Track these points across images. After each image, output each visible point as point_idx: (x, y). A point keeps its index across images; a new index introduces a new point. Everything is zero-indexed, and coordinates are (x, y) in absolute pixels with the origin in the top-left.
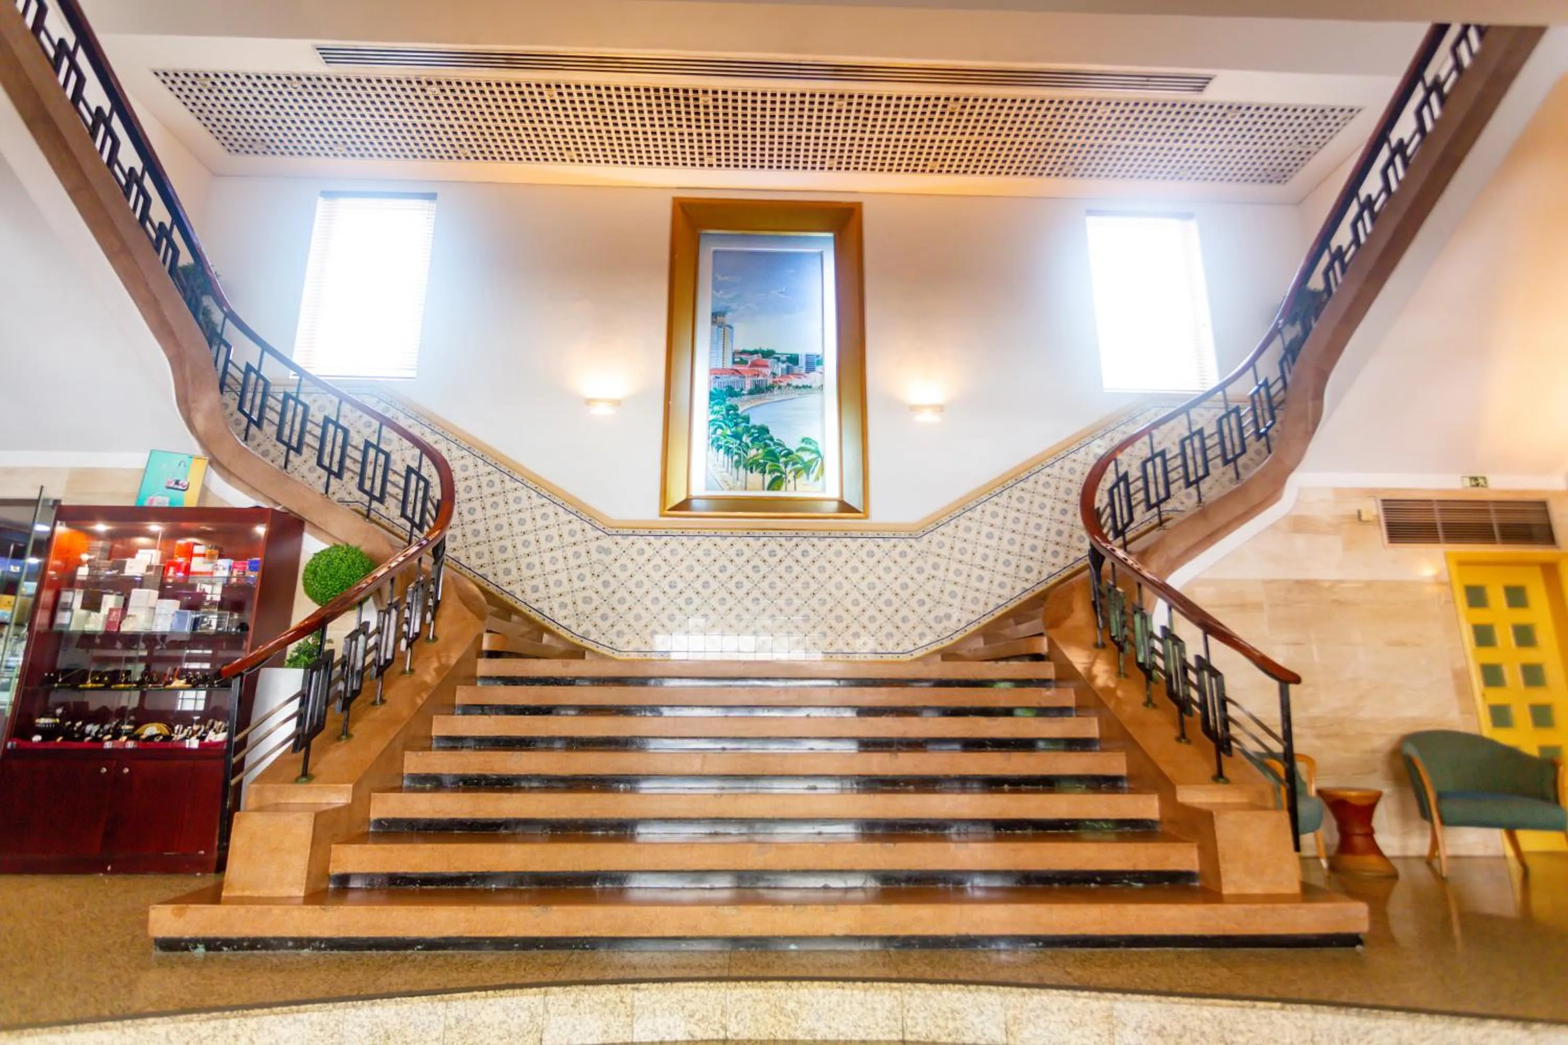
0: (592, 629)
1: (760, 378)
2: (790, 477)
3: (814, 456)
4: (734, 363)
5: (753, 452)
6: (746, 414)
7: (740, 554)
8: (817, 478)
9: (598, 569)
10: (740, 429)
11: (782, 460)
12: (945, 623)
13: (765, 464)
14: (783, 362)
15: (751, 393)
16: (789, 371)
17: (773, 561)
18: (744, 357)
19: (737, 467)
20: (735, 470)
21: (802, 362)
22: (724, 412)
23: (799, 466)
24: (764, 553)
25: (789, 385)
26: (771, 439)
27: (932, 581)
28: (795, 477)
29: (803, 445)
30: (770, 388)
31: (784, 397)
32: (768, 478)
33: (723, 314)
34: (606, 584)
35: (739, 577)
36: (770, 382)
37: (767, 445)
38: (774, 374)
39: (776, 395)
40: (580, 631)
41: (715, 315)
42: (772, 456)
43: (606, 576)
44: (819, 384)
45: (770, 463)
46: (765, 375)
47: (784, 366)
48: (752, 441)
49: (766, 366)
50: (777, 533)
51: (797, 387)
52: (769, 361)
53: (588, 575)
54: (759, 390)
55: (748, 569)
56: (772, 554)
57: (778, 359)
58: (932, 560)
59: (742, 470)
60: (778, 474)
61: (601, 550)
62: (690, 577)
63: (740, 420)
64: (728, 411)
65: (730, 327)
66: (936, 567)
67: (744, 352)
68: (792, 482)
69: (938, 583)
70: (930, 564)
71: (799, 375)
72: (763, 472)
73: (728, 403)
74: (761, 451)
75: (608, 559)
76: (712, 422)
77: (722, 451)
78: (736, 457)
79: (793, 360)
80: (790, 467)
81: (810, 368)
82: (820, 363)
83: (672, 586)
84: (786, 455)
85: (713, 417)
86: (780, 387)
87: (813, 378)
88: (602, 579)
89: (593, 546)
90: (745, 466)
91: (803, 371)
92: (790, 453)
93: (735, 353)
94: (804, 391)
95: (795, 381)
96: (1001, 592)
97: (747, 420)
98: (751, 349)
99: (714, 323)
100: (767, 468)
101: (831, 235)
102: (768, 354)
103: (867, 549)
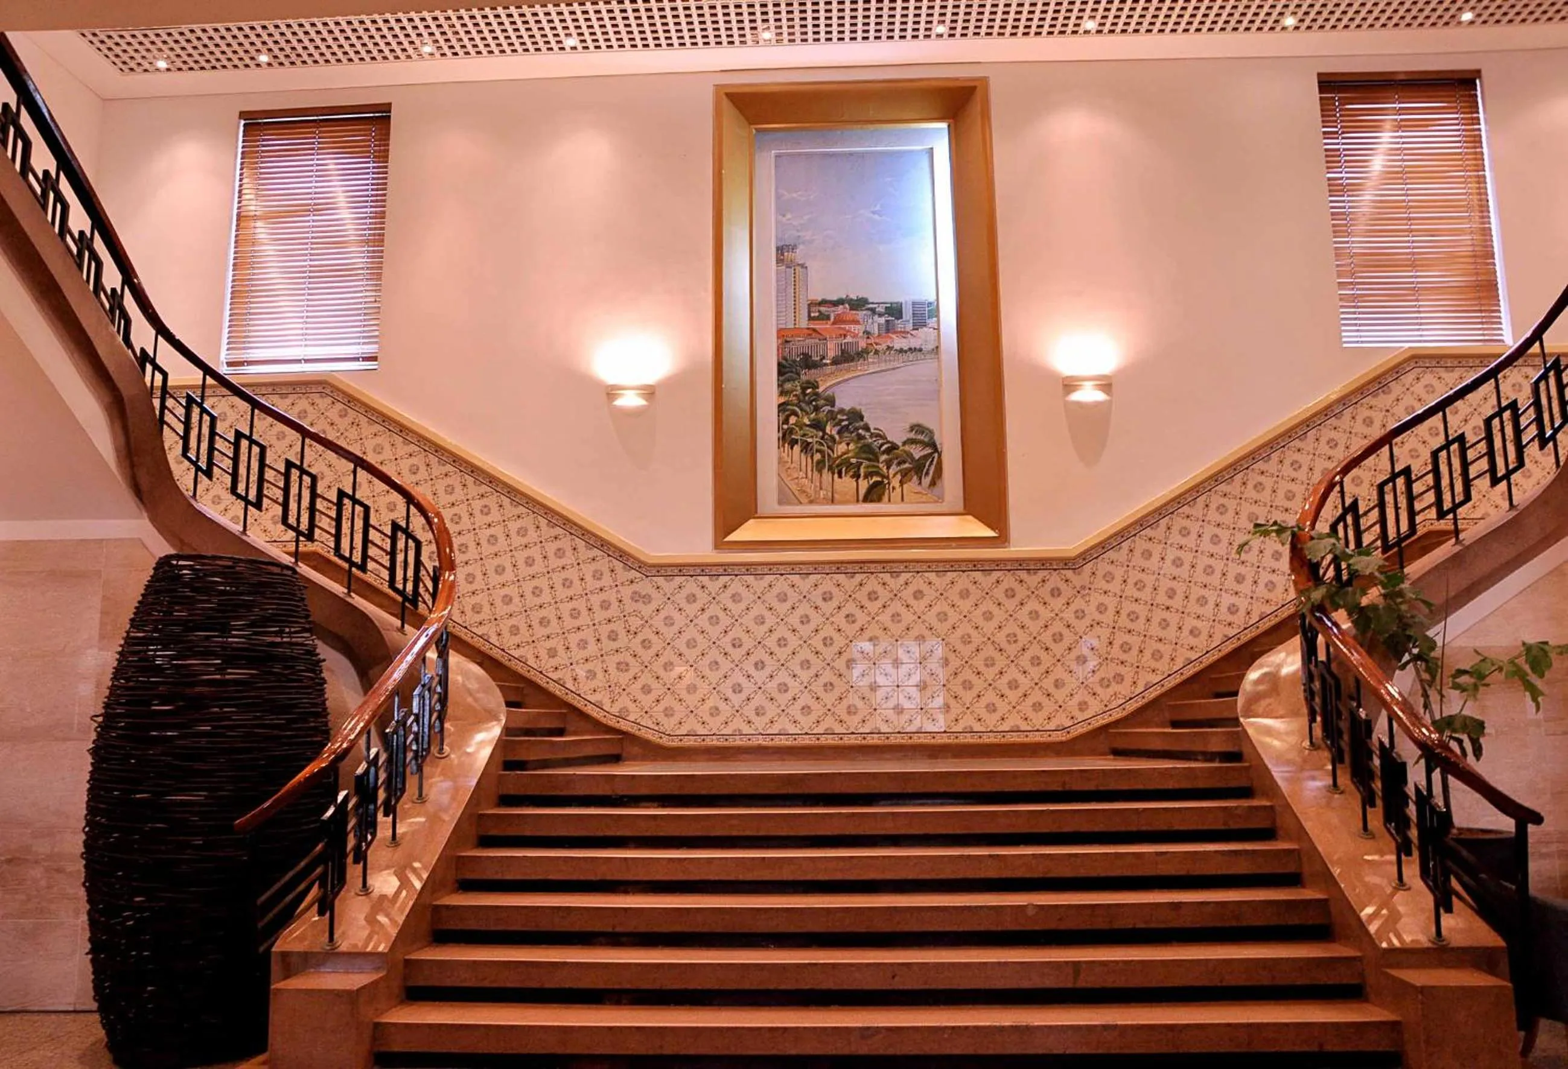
0: (631, 706)
1: (849, 339)
2: (895, 482)
3: (928, 451)
4: (810, 318)
5: (841, 448)
6: (830, 392)
7: (827, 597)
8: (933, 483)
9: (635, 623)
10: (822, 415)
11: (884, 457)
12: (1115, 687)
13: (859, 465)
14: (880, 315)
15: (835, 362)
16: (889, 328)
17: (873, 607)
18: (823, 309)
19: (820, 471)
20: (816, 473)
21: (907, 314)
22: (799, 391)
23: (907, 465)
24: (862, 596)
25: (889, 348)
26: (867, 428)
27: (1097, 628)
28: (902, 483)
29: (912, 435)
30: (862, 354)
31: (883, 366)
32: (864, 485)
33: (794, 248)
34: (646, 644)
35: (828, 631)
36: (862, 344)
37: (860, 437)
38: (868, 334)
39: (872, 364)
40: (615, 710)
41: (780, 250)
42: (868, 452)
43: (647, 633)
44: (930, 346)
45: (865, 463)
46: (855, 336)
47: (882, 320)
48: (839, 433)
49: (857, 322)
50: (879, 567)
51: (901, 351)
52: (861, 314)
53: (622, 633)
54: (846, 357)
55: (840, 619)
56: (873, 596)
57: (873, 310)
58: (1096, 598)
59: (826, 475)
60: (876, 479)
61: (636, 597)
62: (760, 631)
63: (822, 402)
64: (804, 389)
65: (803, 266)
66: (1101, 608)
67: (824, 302)
68: (899, 490)
69: (1105, 633)
70: (1094, 604)
71: (904, 334)
72: (857, 476)
73: (804, 378)
74: (852, 446)
75: (647, 610)
76: (782, 407)
77: (797, 448)
78: (818, 456)
79: (895, 311)
80: (894, 469)
81: (919, 323)
82: (935, 312)
83: (736, 644)
84: (888, 451)
85: (782, 400)
86: (877, 352)
87: (923, 338)
88: (640, 637)
89: (627, 592)
90: (830, 468)
91: (909, 327)
92: (894, 447)
93: (811, 305)
94: (911, 356)
95: (899, 343)
96: (1193, 641)
97: (831, 401)
98: (834, 298)
99: (779, 261)
100: (862, 471)
101: (943, 125)
102: (859, 304)
103: (1004, 585)
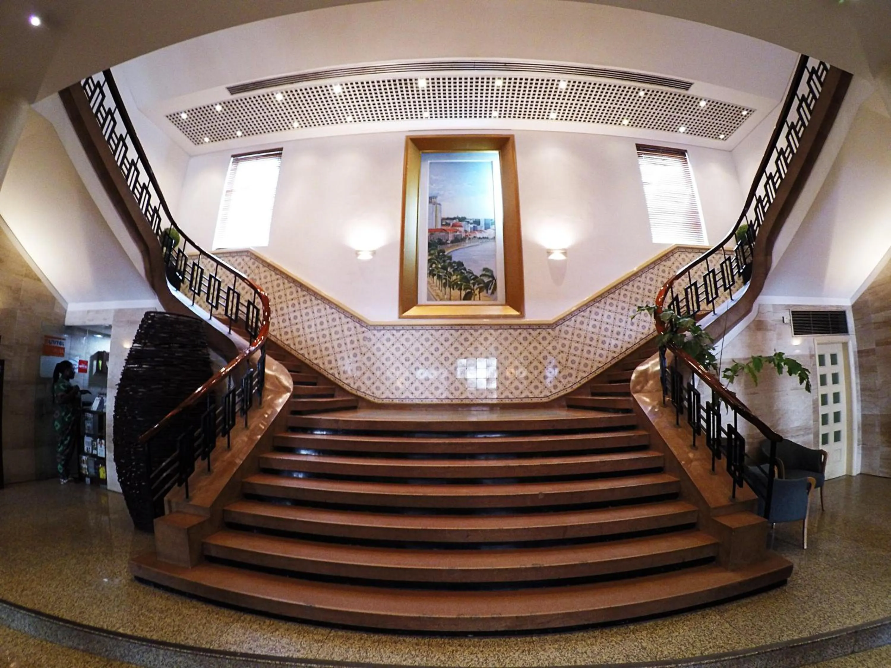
0: (362, 386)
1: (458, 233)
2: (477, 292)
3: (491, 279)
4: (442, 225)
5: (454, 277)
6: (450, 255)
7: (447, 340)
8: (493, 293)
9: (364, 350)
10: (446, 264)
11: (472, 281)
12: (569, 379)
13: (462, 284)
14: (471, 224)
15: (452, 242)
16: (475, 229)
17: (467, 344)
18: (448, 221)
19: (445, 287)
20: (443, 289)
21: (482, 223)
22: (437, 254)
23: (482, 285)
24: (462, 339)
25: (475, 237)
26: (465, 269)
27: (562, 354)
28: (479, 292)
29: (484, 273)
30: (463, 240)
31: (472, 244)
32: (463, 293)
33: (435, 197)
34: (369, 359)
35: (447, 354)
36: (464, 235)
37: (462, 273)
38: (466, 231)
39: (467, 243)
40: (355, 387)
41: (430, 198)
42: (466, 279)
43: (369, 354)
44: (492, 237)
45: (464, 284)
46: (460, 232)
47: (472, 226)
48: (453, 271)
49: (461, 226)
50: (469, 327)
51: (480, 238)
52: (463, 223)
53: (359, 354)
54: (458, 240)
55: (452, 349)
56: (466, 339)
57: (468, 222)
58: (561, 341)
59: (448, 289)
60: (469, 290)
61: (365, 339)
62: (417, 354)
63: (446, 259)
64: (439, 253)
65: (440, 204)
66: (563, 345)
67: (448, 219)
68: (478, 296)
69: (565, 355)
70: (560, 344)
71: (481, 231)
72: (460, 289)
73: (439, 249)
74: (458, 277)
75: (369, 344)
76: (429, 260)
77: (435, 277)
78: (444, 281)
79: (477, 222)
80: (476, 286)
81: (487, 227)
82: (494, 223)
83: (407, 360)
84: (473, 279)
85: (430, 257)
86: (470, 239)
87: (489, 233)
88: (366, 356)
89: (361, 337)
90: (450, 287)
91: (483, 229)
92: (476, 277)
93: (443, 219)
94: (484, 240)
95: (478, 235)
96: (601, 359)
97: (450, 258)
98: (452, 217)
99: (430, 202)
100: (463, 287)
101: (497, 152)
102: (463, 219)
103: (523, 335)
